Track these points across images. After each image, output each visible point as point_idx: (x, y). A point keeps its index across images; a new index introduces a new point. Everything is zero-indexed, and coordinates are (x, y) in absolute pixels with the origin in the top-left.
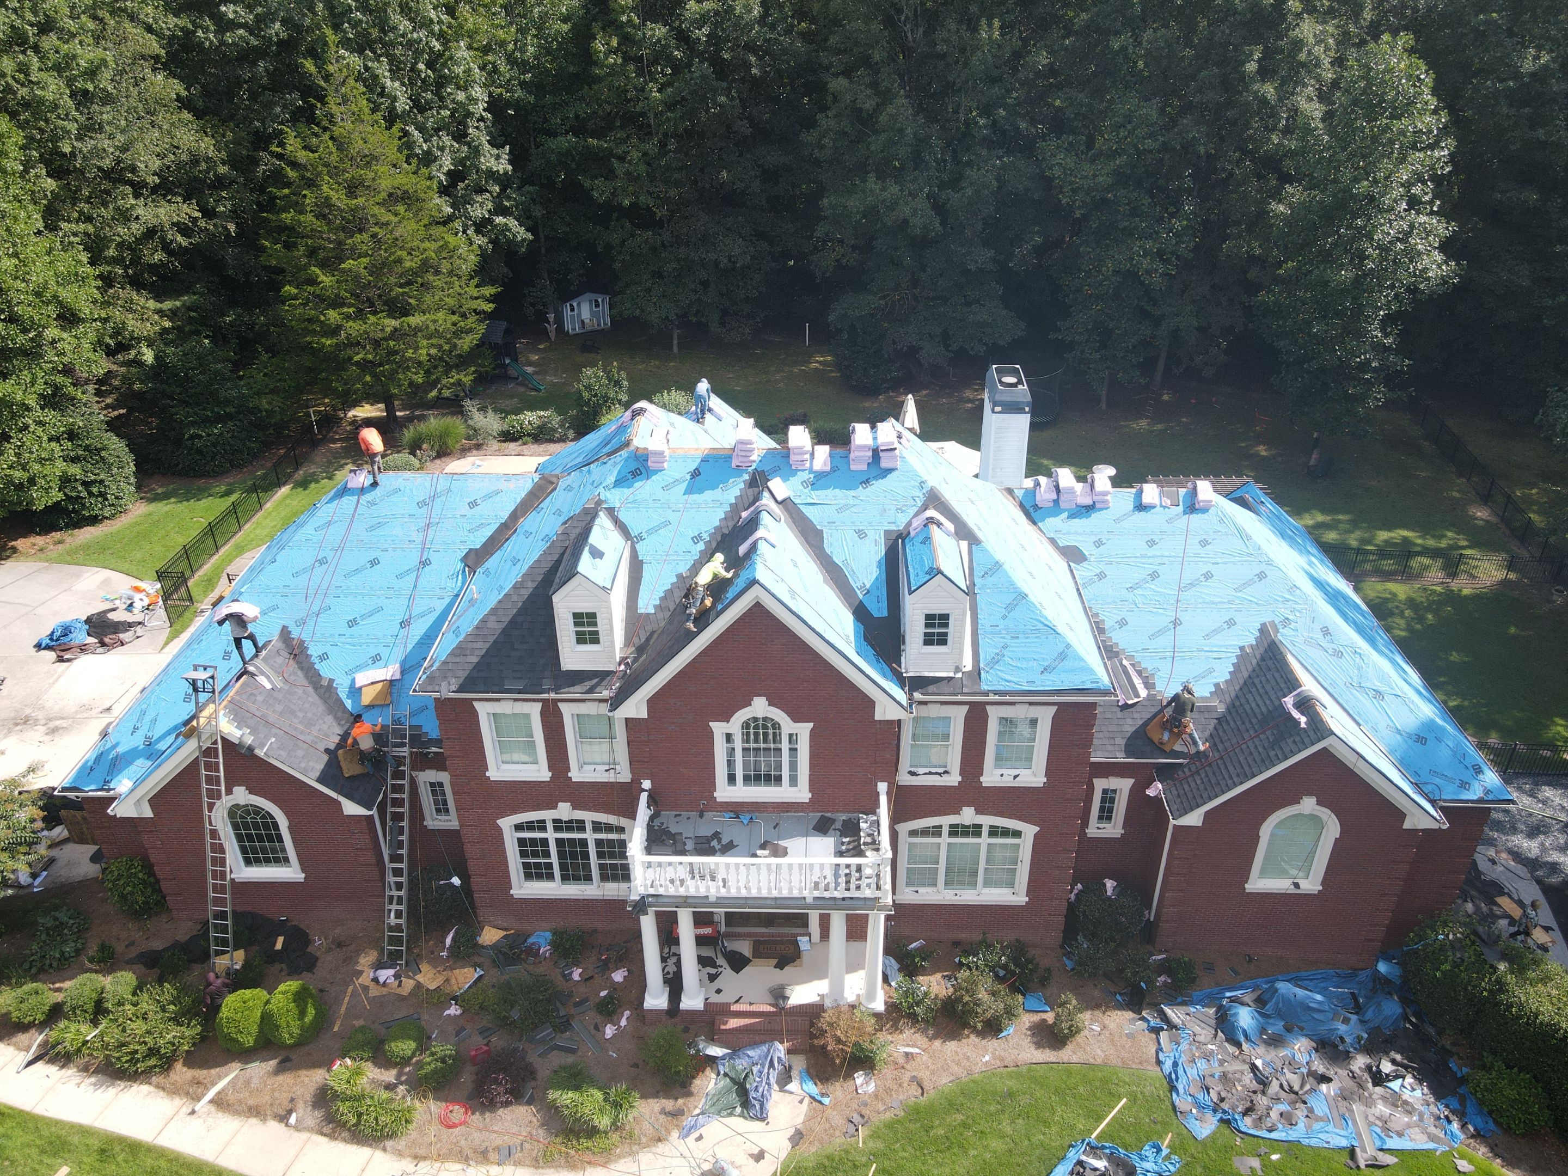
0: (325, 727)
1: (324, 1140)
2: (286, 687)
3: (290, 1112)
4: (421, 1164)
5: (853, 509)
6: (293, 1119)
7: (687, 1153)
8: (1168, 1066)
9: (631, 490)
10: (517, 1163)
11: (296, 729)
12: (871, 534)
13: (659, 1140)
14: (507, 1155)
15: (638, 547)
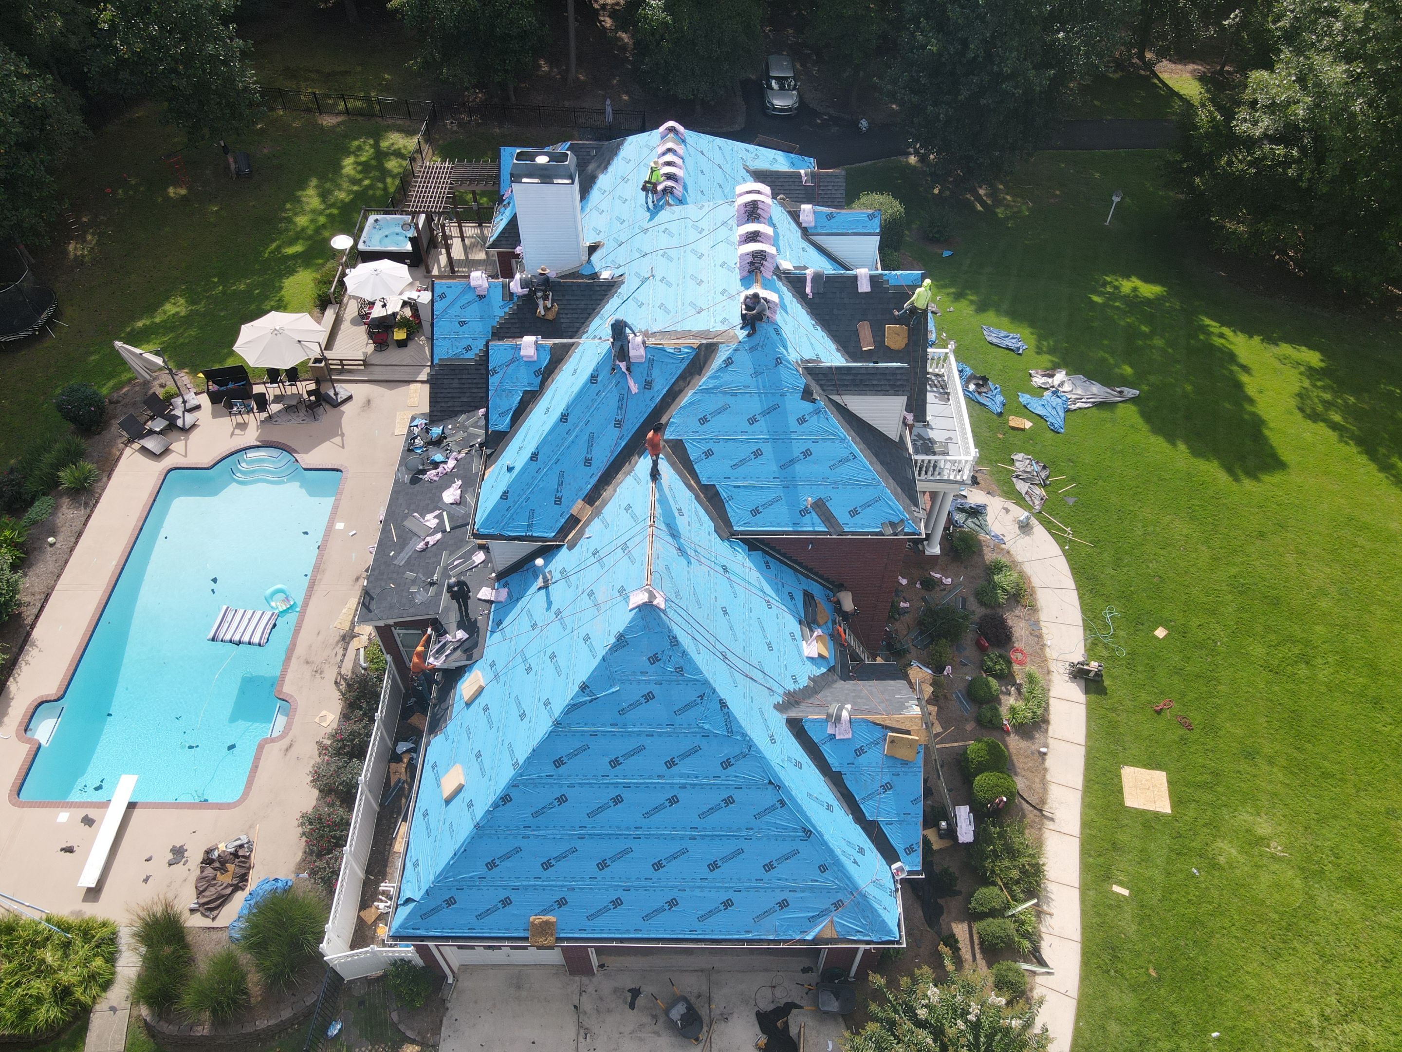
1: (1050, 728)
3: (1040, 752)
4: (1052, 669)
6: (1043, 750)
7: (1013, 540)
13: (1008, 552)
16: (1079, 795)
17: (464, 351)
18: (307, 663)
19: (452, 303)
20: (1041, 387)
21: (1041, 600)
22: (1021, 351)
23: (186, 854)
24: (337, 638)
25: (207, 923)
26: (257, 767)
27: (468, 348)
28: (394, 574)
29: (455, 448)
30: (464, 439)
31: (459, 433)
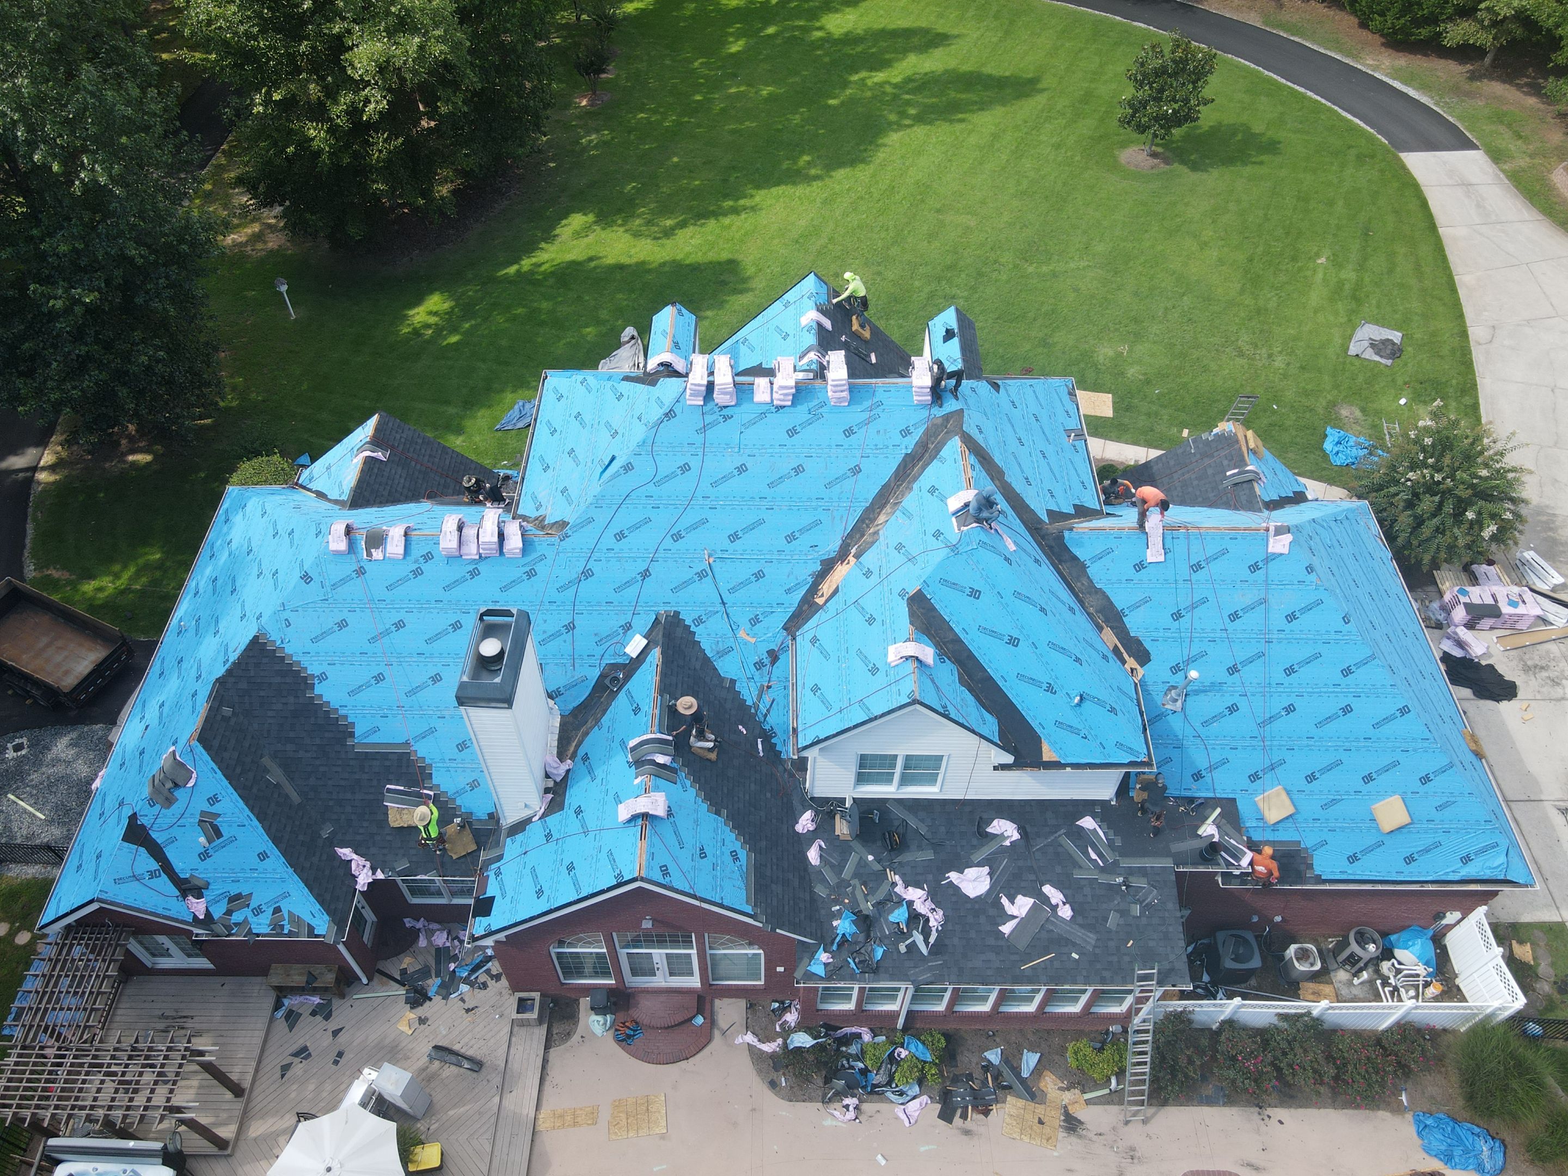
2: (1220, 487)
11: (1188, 472)
17: (738, 863)
24: (1073, 1139)
27: (735, 856)
28: (1112, 944)
29: (881, 895)
30: (865, 884)
31: (853, 893)
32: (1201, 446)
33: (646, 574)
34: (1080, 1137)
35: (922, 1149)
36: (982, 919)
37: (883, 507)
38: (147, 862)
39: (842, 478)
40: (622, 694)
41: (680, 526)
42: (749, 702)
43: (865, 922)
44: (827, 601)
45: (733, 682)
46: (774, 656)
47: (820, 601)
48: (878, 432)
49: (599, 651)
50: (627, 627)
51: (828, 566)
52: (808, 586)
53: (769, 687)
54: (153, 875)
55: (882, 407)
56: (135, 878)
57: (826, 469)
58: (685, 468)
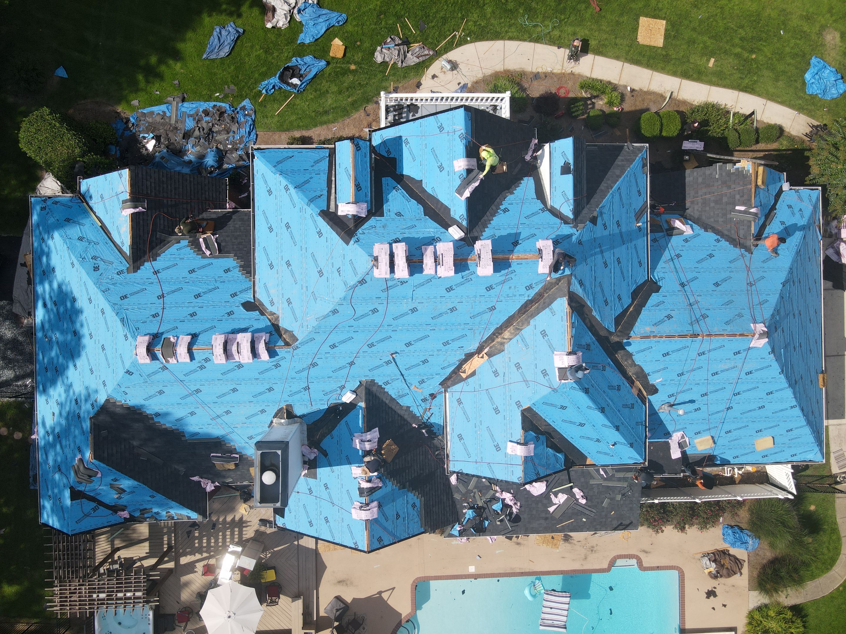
0: (696, 207)
1: (613, 81)
3: (631, 92)
5: (405, 227)
6: (629, 89)
8: (253, 134)
9: (557, 233)
10: (532, 73)
12: (393, 215)
13: (475, 82)
14: (537, 76)
15: (542, 206)
16: (656, 74)
17: (416, 509)
18: (586, 558)
19: (385, 529)
20: (289, 22)
21: (515, 68)
22: (241, 30)
23: (710, 589)
24: (567, 544)
25: (746, 565)
26: (658, 567)
27: (414, 506)
28: (604, 514)
29: (488, 496)
30: (480, 491)
31: (474, 496)
32: (724, 174)
33: (352, 364)
34: (570, 543)
35: (497, 552)
36: (540, 505)
37: (507, 327)
38: (89, 506)
39: (484, 312)
40: (343, 422)
41: (374, 340)
42: (418, 415)
43: (479, 511)
44: (468, 377)
45: (408, 407)
46: (433, 396)
47: (464, 375)
48: (510, 288)
49: (326, 398)
50: (342, 387)
51: (469, 356)
52: (456, 366)
53: (430, 409)
54: (94, 509)
55: (514, 274)
56: (86, 515)
57: (472, 308)
58: (375, 311)
